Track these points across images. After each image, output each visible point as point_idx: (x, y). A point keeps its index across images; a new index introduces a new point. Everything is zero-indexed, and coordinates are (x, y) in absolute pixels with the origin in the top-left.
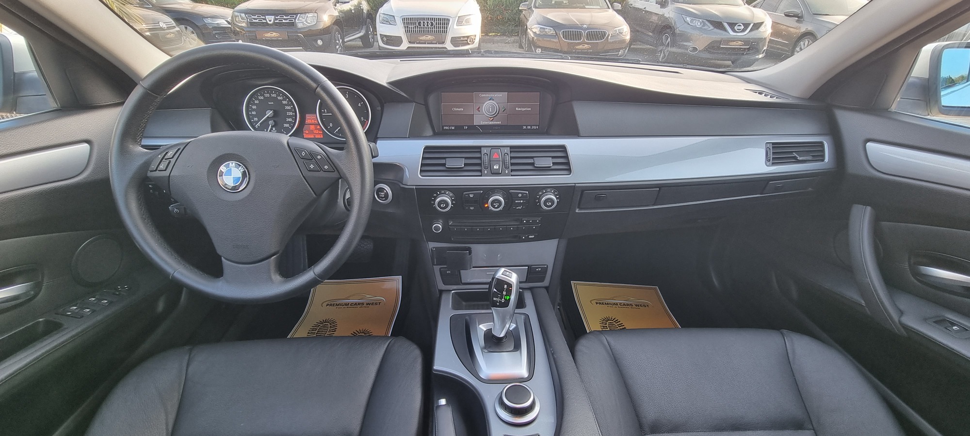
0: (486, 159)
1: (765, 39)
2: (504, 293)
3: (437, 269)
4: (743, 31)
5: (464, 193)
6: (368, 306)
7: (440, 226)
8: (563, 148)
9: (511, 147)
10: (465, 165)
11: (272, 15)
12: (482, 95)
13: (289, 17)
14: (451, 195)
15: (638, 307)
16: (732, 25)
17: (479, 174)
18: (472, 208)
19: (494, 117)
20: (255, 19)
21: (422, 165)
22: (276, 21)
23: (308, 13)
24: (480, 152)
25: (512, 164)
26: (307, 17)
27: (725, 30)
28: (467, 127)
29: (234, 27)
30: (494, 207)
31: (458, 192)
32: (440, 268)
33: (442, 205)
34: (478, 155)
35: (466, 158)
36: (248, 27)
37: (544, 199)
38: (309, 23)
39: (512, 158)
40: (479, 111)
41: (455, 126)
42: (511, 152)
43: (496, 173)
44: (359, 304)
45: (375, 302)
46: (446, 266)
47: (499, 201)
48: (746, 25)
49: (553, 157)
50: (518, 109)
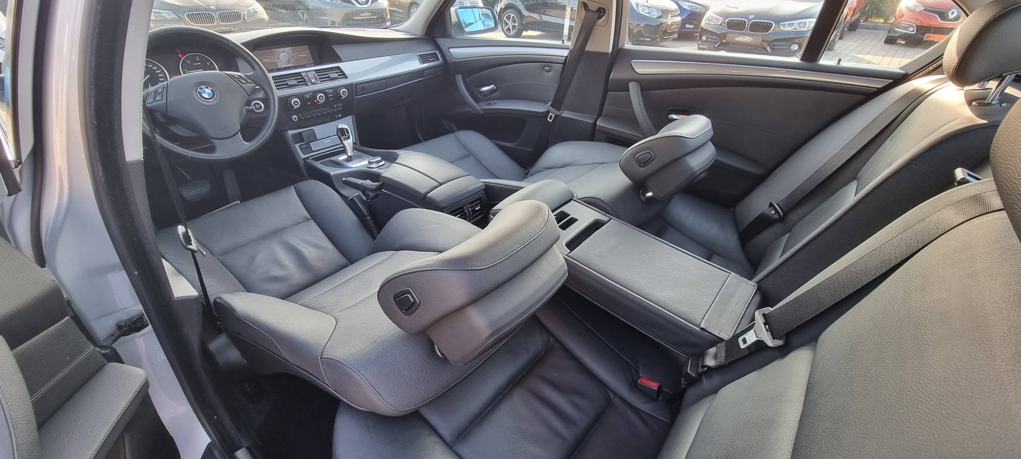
0: (305, 78)
1: (386, 9)
2: (346, 133)
3: (297, 146)
5: (304, 96)
7: (296, 118)
8: (338, 68)
9: (315, 71)
10: (297, 82)
12: (278, 50)
14: (297, 97)
17: (306, 85)
18: (309, 104)
19: (288, 62)
21: (276, 86)
24: (301, 75)
25: (320, 78)
30: (320, 100)
31: (300, 96)
32: (299, 146)
33: (295, 104)
34: (301, 77)
35: (296, 79)
37: (341, 92)
39: (318, 75)
42: (316, 73)
43: (314, 84)
46: (302, 143)
47: (322, 97)
49: (336, 73)
50: (299, 56)
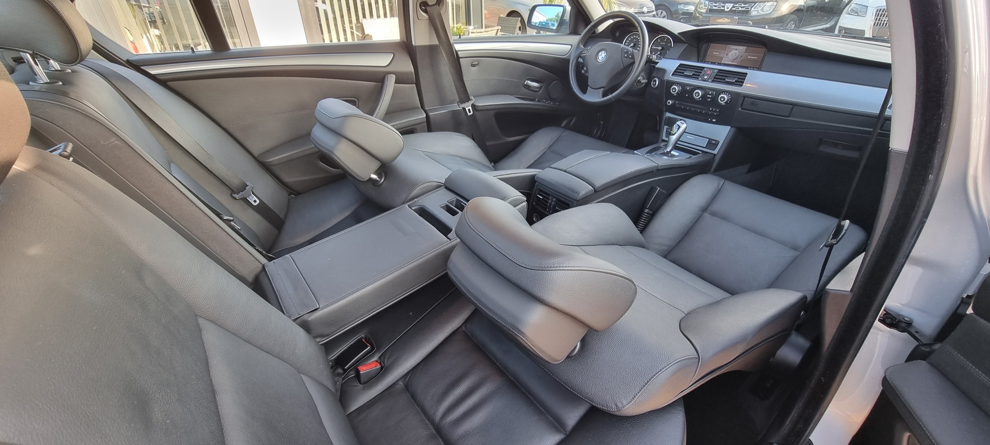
0: (703, 73)
7: (671, 102)
10: (693, 74)
11: (732, 3)
12: (731, 47)
13: (746, 6)
18: (687, 95)
19: (734, 60)
20: (715, 6)
21: (675, 71)
22: (733, 9)
23: (767, 2)
25: (715, 78)
26: (765, 6)
29: (695, 13)
30: (695, 96)
33: (674, 91)
35: (695, 71)
36: (706, 13)
37: (721, 97)
38: (765, 12)
39: (716, 75)
40: (727, 56)
41: (711, 62)
42: (718, 72)
43: (705, 80)
50: (749, 57)
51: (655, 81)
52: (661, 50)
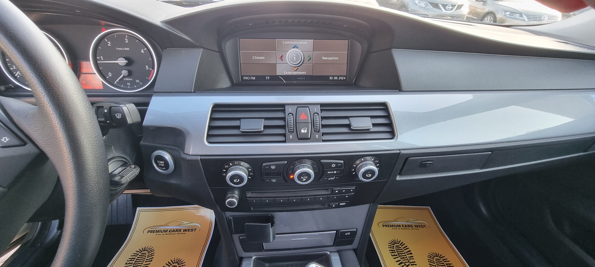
0: (290, 120)
3: (236, 237)
4: (452, 9)
5: (264, 164)
6: (185, 232)
7: (235, 200)
8: (384, 106)
9: (322, 105)
10: (266, 127)
12: (286, 43)
14: (247, 165)
15: (417, 228)
16: (444, 6)
17: (282, 138)
18: (274, 181)
19: (298, 67)
21: (210, 128)
24: (284, 111)
25: (324, 126)
27: (440, 9)
28: (269, 78)
30: (301, 180)
31: (256, 163)
32: (240, 237)
33: (235, 181)
34: (281, 115)
35: (266, 119)
37: (363, 170)
39: (323, 118)
40: (282, 60)
41: (256, 76)
42: (322, 110)
43: (304, 139)
44: (177, 230)
45: (191, 228)
46: (244, 234)
47: (308, 175)
48: (453, 6)
49: (372, 117)
50: (323, 58)
51: (160, 158)
52: (127, 65)
